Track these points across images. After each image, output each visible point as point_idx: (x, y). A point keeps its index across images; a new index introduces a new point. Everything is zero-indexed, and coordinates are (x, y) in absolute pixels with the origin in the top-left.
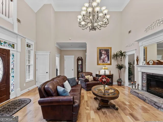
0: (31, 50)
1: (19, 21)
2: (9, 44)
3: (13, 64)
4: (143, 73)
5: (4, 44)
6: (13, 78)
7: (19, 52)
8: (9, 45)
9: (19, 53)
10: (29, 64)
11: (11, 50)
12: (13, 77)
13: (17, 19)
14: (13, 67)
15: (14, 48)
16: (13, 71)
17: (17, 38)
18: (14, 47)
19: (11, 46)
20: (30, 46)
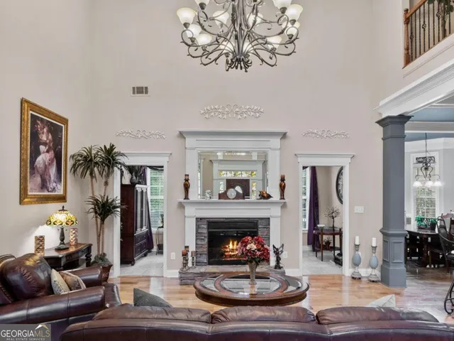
4: (199, 220)
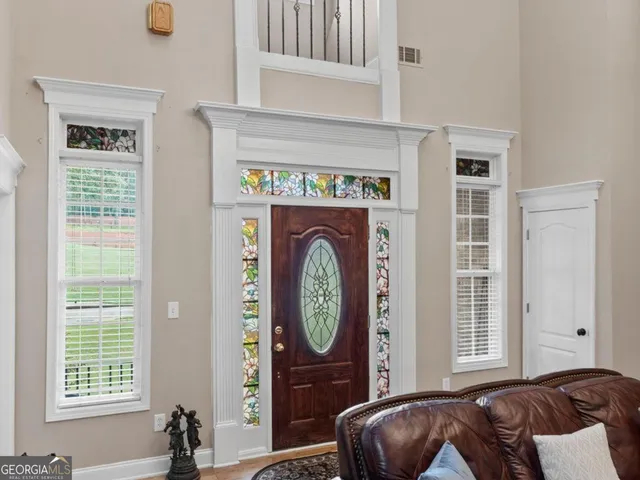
0: (494, 187)
1: (408, 55)
2: (364, 185)
3: (383, 272)
5: (343, 187)
6: (385, 340)
7: (410, 212)
8: (364, 190)
9: (413, 217)
10: (482, 272)
11: (375, 209)
12: (386, 333)
13: (401, 49)
14: (385, 289)
15: (389, 198)
16: (384, 305)
17: (399, 145)
18: (389, 190)
19: (376, 190)
20: (486, 164)
